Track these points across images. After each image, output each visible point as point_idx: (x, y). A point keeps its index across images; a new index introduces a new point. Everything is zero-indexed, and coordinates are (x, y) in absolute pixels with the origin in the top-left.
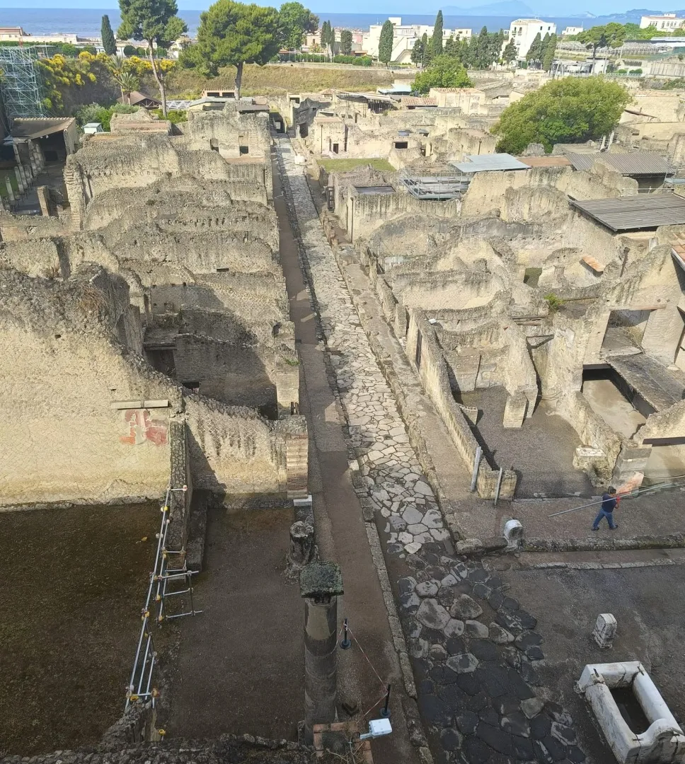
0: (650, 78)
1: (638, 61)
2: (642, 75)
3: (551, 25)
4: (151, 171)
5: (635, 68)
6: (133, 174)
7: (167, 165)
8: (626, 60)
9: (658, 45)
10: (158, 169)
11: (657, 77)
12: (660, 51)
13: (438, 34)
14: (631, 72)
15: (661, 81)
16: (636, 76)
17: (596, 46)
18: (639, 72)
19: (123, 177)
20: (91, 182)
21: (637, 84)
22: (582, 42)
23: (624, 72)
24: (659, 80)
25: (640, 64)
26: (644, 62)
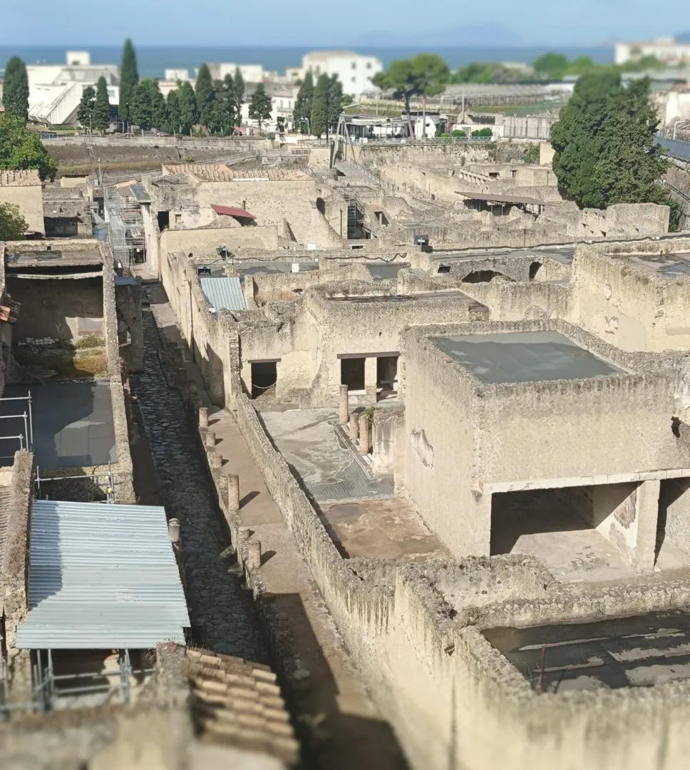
0: (504, 144)
1: (491, 115)
2: (493, 139)
3: (373, 60)
5: (480, 127)
11: (515, 141)
14: (475, 134)
15: (520, 147)
16: (481, 141)
18: (487, 133)
21: (484, 153)
22: (382, 87)
23: (461, 135)
24: (516, 146)
25: (492, 121)
26: (498, 117)
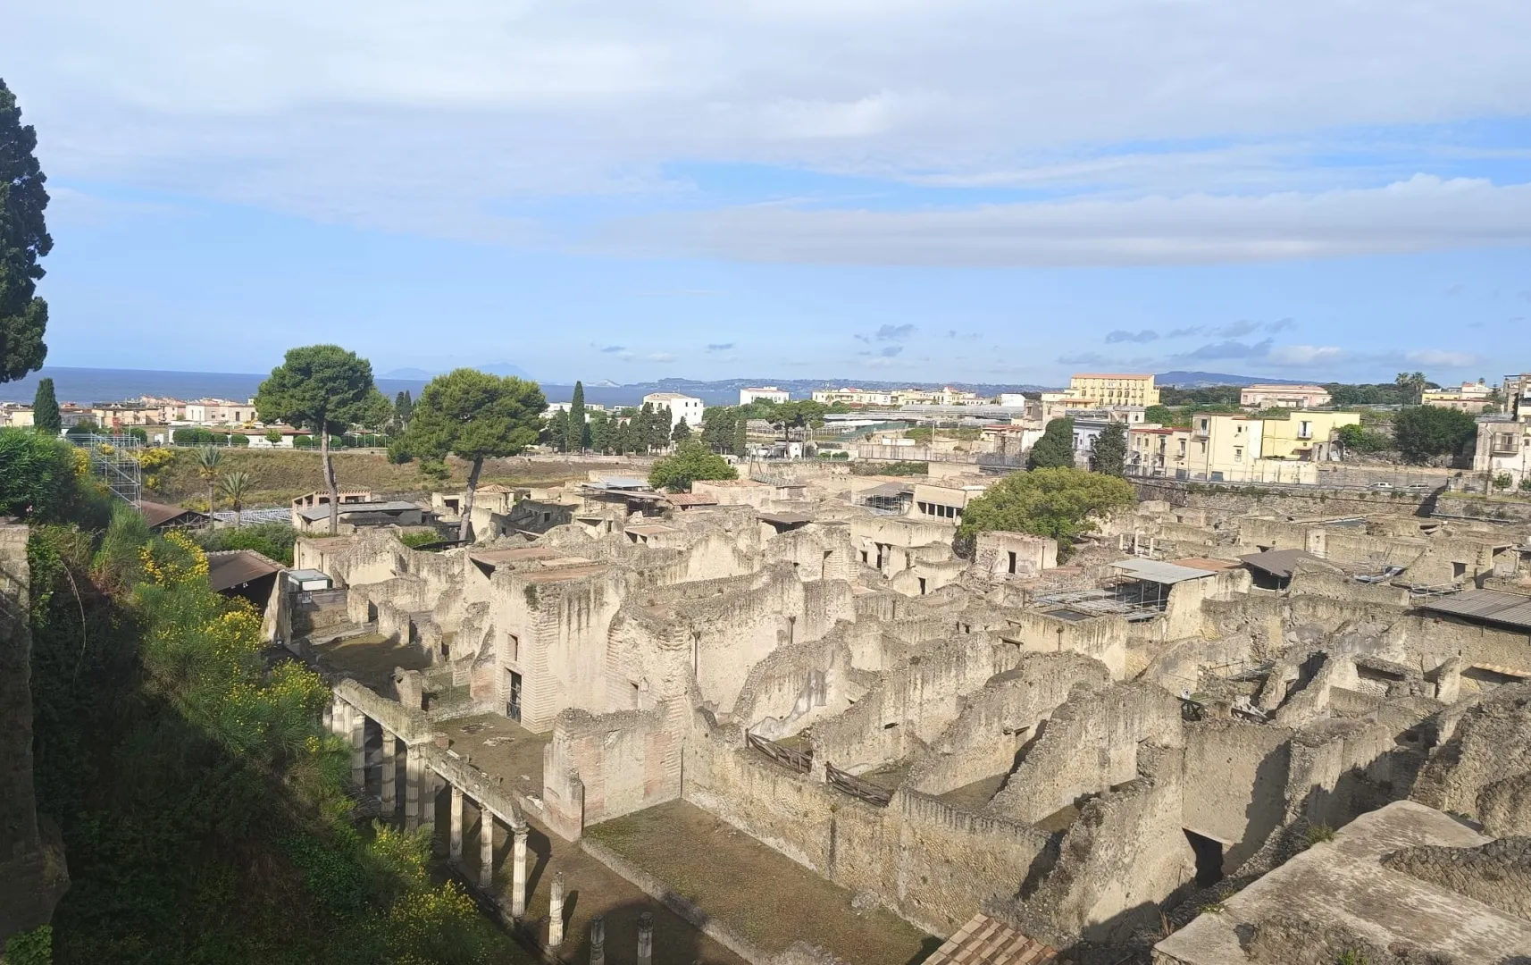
0: (861, 463)
1: (834, 442)
2: (850, 459)
4: (773, 616)
5: (837, 451)
6: (751, 624)
7: (791, 605)
8: (819, 442)
9: (834, 423)
10: (780, 613)
11: (870, 461)
12: (843, 431)
13: (579, 409)
14: (834, 456)
15: (877, 465)
16: (843, 461)
17: (787, 426)
18: (843, 455)
19: (738, 631)
20: (698, 643)
21: (846, 470)
22: (771, 423)
23: (828, 456)
24: (873, 464)
25: (838, 446)
26: (840, 444)
